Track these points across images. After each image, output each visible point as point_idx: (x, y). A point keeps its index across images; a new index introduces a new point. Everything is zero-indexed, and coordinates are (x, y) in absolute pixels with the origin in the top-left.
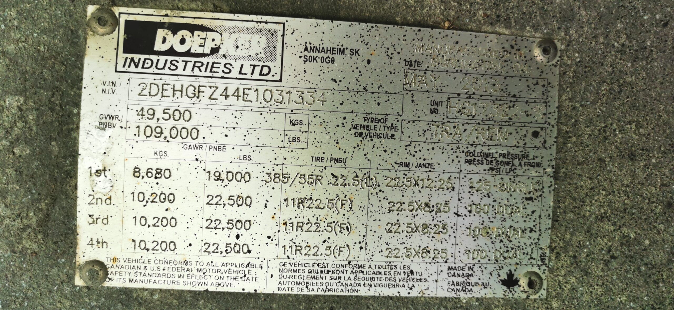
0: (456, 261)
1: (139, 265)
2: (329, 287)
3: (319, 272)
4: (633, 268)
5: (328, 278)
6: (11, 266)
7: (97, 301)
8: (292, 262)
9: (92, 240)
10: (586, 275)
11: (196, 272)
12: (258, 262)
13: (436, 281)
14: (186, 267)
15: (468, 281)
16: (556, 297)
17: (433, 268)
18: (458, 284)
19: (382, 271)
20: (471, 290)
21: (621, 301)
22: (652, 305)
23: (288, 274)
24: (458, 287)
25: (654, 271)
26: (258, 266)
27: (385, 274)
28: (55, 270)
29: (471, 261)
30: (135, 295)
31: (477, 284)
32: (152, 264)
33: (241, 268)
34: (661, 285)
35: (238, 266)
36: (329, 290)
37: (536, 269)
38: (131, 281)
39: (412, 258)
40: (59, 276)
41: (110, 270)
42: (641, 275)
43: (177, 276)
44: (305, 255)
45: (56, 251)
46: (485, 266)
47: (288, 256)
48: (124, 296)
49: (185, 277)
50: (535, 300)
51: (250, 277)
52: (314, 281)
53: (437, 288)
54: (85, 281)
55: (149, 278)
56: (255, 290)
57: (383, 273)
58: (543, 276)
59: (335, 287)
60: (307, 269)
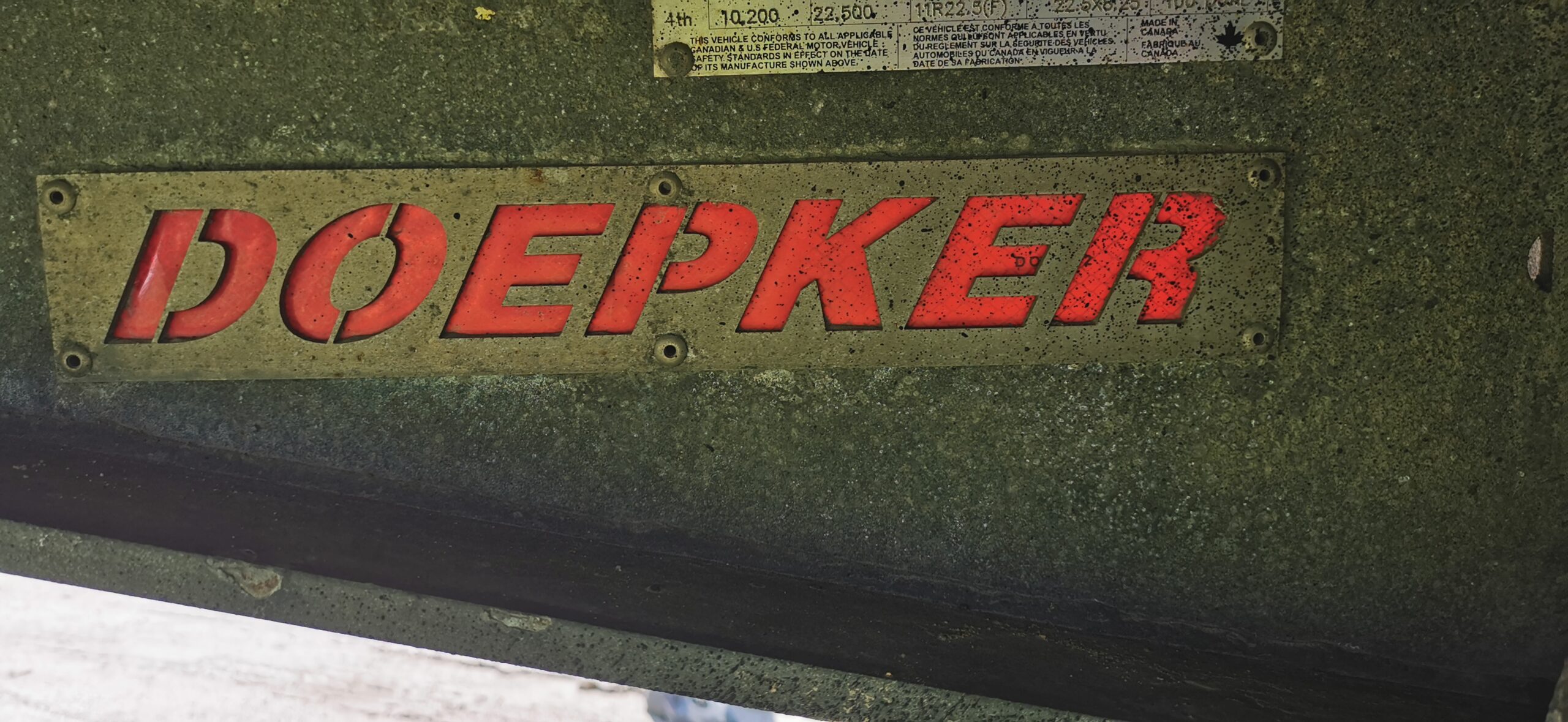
0: (1153, 12)
1: (732, 44)
2: (981, 58)
3: (967, 37)
4: (1409, 10)
5: (979, 44)
6: (572, 58)
7: (682, 97)
8: (930, 25)
9: (671, 15)
10: (1340, 23)
11: (806, 49)
12: (885, 29)
13: (1126, 42)
14: (793, 43)
15: (1170, 39)
16: (1297, 57)
17: (1121, 24)
18: (1156, 44)
19: (1051, 31)
20: (1175, 52)
21: (1393, 58)
22: (1441, 62)
23: (926, 43)
24: (1157, 49)
25: (1442, 12)
26: (886, 34)
27: (1056, 36)
28: (627, 61)
29: (1173, 10)
30: (729, 87)
31: (1183, 43)
32: (750, 43)
33: (864, 39)
34: (1454, 32)
35: (860, 36)
36: (981, 62)
37: (1266, 18)
38: (724, 67)
39: (1091, 11)
40: (633, 67)
41: (696, 55)
42: (1422, 20)
43: (782, 56)
44: (947, 14)
45: (626, 34)
46: (1193, 17)
47: (924, 19)
48: (716, 89)
49: (793, 56)
50: (1267, 62)
51: (876, 49)
52: (961, 50)
53: (1127, 52)
54: (667, 71)
55: (747, 61)
56: (884, 68)
57: (1052, 35)
58: (1278, 28)
59: (988, 57)
60: (950, 35)
